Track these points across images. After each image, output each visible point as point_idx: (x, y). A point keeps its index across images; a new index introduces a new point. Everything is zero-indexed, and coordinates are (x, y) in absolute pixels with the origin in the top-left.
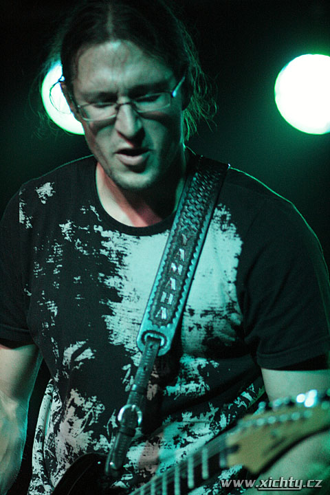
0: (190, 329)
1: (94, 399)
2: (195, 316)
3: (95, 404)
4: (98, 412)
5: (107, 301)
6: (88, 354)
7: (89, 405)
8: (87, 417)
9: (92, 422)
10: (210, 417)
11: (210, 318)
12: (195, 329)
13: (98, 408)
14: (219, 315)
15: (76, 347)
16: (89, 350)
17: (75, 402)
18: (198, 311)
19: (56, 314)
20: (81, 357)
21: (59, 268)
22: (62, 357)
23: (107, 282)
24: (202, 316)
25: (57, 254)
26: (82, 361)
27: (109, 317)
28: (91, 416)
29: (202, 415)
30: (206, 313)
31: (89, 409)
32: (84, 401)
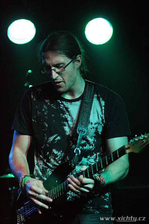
0: (91, 129)
1: (61, 151)
2: (93, 125)
3: (61, 153)
4: (63, 155)
5: (64, 122)
6: (59, 138)
7: (60, 153)
8: (59, 157)
9: (61, 158)
10: (94, 157)
11: (97, 125)
12: (93, 128)
13: (63, 154)
14: (100, 124)
15: (55, 136)
16: (59, 137)
17: (54, 153)
18: (94, 123)
19: (47, 126)
20: (56, 139)
21: (47, 113)
22: (48, 139)
23: (63, 116)
24: (95, 124)
25: (45, 108)
26: (57, 140)
27: (65, 127)
28: (60, 156)
29: (92, 156)
30: (96, 124)
31: (60, 155)
32: (58, 152)
